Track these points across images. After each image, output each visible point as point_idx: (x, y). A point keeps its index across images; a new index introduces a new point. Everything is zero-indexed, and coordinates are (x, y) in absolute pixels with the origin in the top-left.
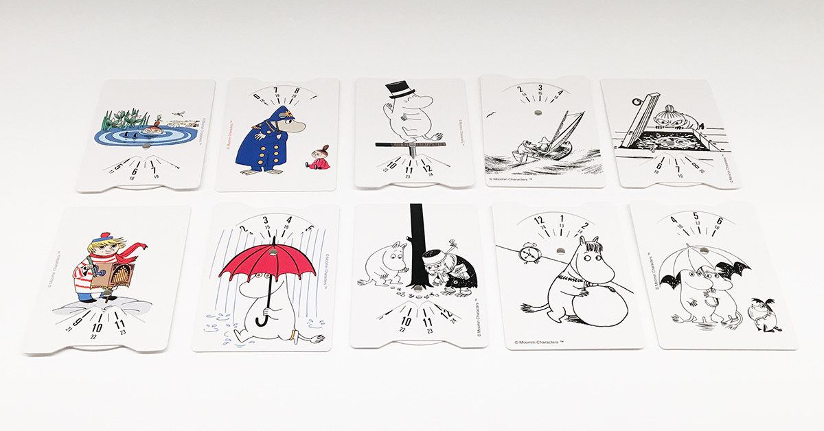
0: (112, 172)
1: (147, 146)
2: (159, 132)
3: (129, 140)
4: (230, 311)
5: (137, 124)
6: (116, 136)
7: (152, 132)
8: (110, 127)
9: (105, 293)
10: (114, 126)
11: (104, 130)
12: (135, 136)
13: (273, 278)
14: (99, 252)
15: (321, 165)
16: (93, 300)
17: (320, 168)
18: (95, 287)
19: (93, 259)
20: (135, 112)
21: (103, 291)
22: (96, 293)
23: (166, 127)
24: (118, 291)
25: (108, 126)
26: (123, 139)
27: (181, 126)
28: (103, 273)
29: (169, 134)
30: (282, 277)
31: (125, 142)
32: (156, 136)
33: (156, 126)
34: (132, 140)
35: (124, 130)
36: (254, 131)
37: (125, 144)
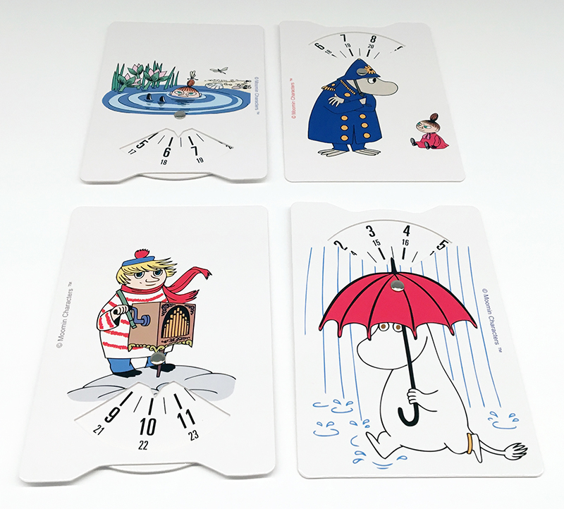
0: (132, 152)
1: (181, 114)
2: (196, 95)
3: (153, 105)
4: (350, 395)
5: (162, 83)
6: (134, 98)
7: (186, 94)
8: (124, 86)
9: (155, 358)
10: (129, 85)
11: (115, 91)
12: (161, 99)
13: (409, 331)
14: (135, 283)
15: (433, 142)
16: (135, 373)
17: (434, 147)
18: (136, 347)
19: (127, 295)
20: (156, 67)
21: (151, 353)
22: (139, 358)
23: (204, 89)
24: (176, 354)
25: (121, 85)
26: (145, 104)
27: (225, 87)
28: (146, 321)
29: (210, 98)
30: (422, 330)
31: (147, 108)
32: (192, 101)
33: (190, 86)
34: (157, 105)
35: (145, 91)
36: (326, 94)
37: (149, 111)
